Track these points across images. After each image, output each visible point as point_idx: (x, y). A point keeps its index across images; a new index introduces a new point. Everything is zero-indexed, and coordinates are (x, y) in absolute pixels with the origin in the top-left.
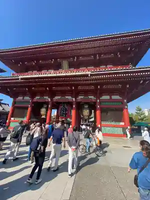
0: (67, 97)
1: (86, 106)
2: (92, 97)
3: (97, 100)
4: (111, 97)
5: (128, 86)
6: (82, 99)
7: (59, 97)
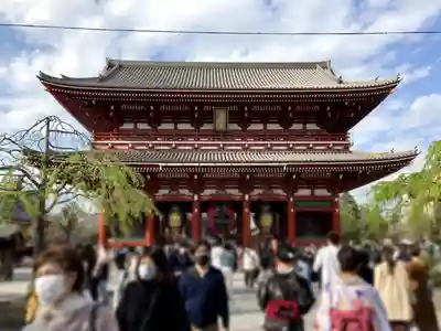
0: (229, 191)
1: (266, 208)
2: (280, 192)
3: (288, 197)
4: (313, 192)
5: (341, 177)
6: (259, 194)
7: (214, 191)
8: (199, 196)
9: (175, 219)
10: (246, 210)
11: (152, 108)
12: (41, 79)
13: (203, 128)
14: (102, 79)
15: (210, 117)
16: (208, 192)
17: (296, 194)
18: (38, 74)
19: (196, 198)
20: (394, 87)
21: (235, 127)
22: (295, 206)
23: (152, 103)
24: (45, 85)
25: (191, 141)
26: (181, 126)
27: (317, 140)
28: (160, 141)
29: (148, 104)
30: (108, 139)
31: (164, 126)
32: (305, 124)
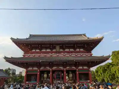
8: (52, 69)
9: (45, 75)
10: (65, 73)
11: (40, 46)
12: (11, 39)
13: (53, 51)
14: (27, 39)
15: (55, 48)
16: (54, 68)
17: (78, 68)
18: (11, 38)
19: (51, 69)
20: (102, 39)
21: (62, 50)
22: (78, 71)
23: (40, 45)
24: (12, 40)
25: (50, 54)
26: (48, 50)
27: (83, 53)
28: (42, 54)
29: (39, 45)
30: (28, 54)
31: (43, 50)
32: (80, 49)
